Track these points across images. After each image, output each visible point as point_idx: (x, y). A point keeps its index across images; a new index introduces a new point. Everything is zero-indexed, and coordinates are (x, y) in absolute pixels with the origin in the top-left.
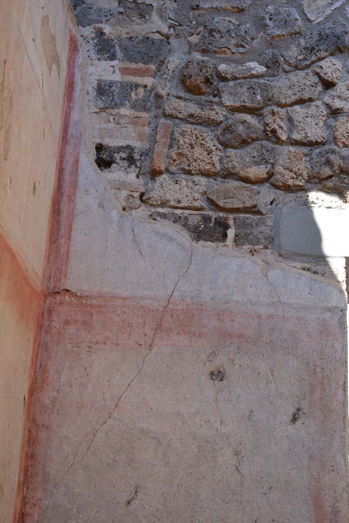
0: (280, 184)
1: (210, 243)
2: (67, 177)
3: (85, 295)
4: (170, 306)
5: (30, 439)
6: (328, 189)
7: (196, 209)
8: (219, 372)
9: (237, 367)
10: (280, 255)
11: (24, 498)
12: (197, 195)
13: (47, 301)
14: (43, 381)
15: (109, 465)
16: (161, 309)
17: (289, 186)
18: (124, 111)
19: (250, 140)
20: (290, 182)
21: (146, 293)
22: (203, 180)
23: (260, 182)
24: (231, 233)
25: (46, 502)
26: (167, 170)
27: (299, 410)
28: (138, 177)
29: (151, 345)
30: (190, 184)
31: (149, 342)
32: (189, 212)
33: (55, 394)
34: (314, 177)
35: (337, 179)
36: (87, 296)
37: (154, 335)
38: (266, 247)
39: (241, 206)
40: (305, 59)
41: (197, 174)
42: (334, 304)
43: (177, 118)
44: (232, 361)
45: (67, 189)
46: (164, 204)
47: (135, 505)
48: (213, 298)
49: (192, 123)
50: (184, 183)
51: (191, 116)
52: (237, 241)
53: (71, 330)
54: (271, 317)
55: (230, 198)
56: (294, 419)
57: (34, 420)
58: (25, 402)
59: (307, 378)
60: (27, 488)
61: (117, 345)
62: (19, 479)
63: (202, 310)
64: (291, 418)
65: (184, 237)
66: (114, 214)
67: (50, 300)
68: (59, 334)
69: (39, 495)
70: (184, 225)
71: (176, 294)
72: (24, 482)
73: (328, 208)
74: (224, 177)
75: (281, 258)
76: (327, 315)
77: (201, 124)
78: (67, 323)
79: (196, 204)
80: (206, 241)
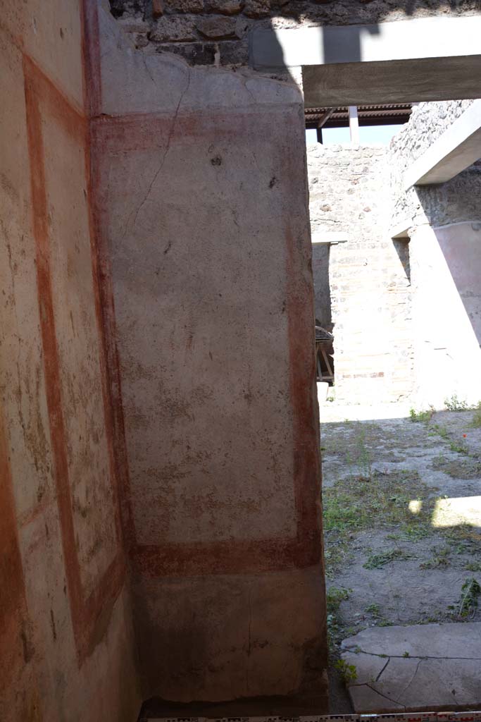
0: (250, 13)
1: (202, 66)
2: (91, 27)
3: (117, 115)
4: (178, 116)
5: (95, 220)
6: (287, 13)
7: (190, 40)
8: (218, 159)
9: (229, 154)
10: (255, 69)
11: (98, 257)
12: (189, 30)
13: (91, 124)
14: (97, 181)
15: (149, 230)
16: (171, 119)
17: (257, 14)
20: (258, 11)
21: (160, 108)
22: (193, 17)
23: (235, 13)
24: (217, 56)
25: (113, 258)
26: (165, 12)
27: (274, 178)
28: (144, 20)
29: (168, 146)
30: (183, 21)
31: (166, 144)
32: (184, 43)
33: (106, 188)
34: (275, 5)
35: (292, 5)
36: (118, 117)
37: (169, 138)
38: (243, 64)
39: (223, 34)
41: (187, 12)
42: (294, 101)
44: (225, 150)
45: (92, 36)
46: (166, 39)
47: (170, 253)
48: (208, 107)
50: (178, 21)
52: (223, 62)
53: (111, 142)
54: (250, 115)
55: (214, 28)
56: (271, 185)
57: (96, 207)
58: (85, 195)
59: (278, 156)
60: (99, 250)
61: (144, 149)
62: (92, 244)
63: (200, 116)
64: (269, 184)
65: (183, 63)
66: (129, 51)
67: (93, 123)
68: (103, 146)
69: (108, 254)
70: (182, 55)
71: (181, 106)
72: (96, 247)
73: (287, 28)
74: (209, 12)
75: (255, 71)
76: (290, 110)
78: (107, 138)
79: (190, 36)
80: (199, 64)
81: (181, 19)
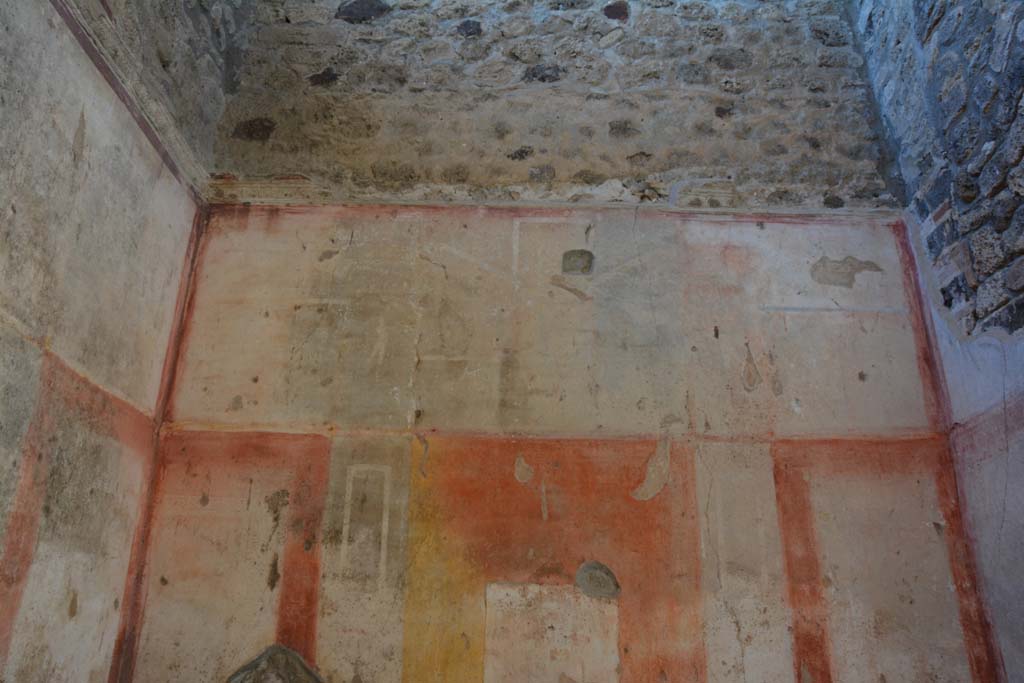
1: (1019, 330)
2: (931, 332)
4: (1007, 406)
7: (1004, 304)
12: (1001, 291)
16: (1003, 412)
18: (946, 251)
19: (1009, 215)
21: (991, 402)
22: (999, 274)
25: (992, 601)
26: (979, 283)
28: (967, 300)
29: (1007, 447)
30: (994, 284)
31: (1006, 445)
32: (1000, 310)
36: (966, 423)
37: (1007, 437)
40: (1010, 109)
41: (993, 272)
43: (967, 233)
46: (986, 313)
49: (977, 229)
50: (990, 286)
51: (972, 224)
53: (967, 455)
55: (1017, 278)
61: (991, 456)
66: (958, 345)
69: (986, 595)
70: (1001, 324)
71: (1006, 393)
74: (1008, 262)
77: (982, 225)
79: (1002, 299)
80: (1016, 329)
81: (990, 283)
